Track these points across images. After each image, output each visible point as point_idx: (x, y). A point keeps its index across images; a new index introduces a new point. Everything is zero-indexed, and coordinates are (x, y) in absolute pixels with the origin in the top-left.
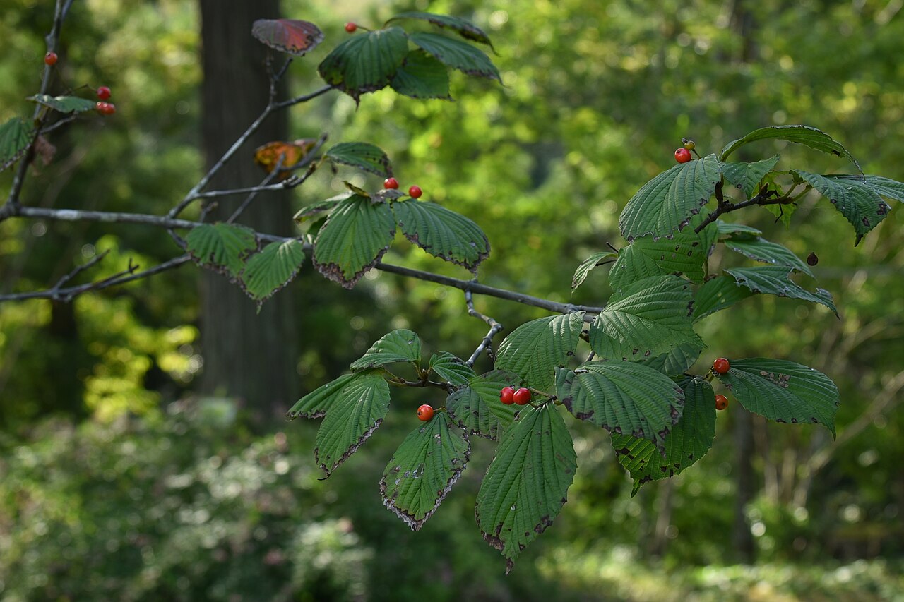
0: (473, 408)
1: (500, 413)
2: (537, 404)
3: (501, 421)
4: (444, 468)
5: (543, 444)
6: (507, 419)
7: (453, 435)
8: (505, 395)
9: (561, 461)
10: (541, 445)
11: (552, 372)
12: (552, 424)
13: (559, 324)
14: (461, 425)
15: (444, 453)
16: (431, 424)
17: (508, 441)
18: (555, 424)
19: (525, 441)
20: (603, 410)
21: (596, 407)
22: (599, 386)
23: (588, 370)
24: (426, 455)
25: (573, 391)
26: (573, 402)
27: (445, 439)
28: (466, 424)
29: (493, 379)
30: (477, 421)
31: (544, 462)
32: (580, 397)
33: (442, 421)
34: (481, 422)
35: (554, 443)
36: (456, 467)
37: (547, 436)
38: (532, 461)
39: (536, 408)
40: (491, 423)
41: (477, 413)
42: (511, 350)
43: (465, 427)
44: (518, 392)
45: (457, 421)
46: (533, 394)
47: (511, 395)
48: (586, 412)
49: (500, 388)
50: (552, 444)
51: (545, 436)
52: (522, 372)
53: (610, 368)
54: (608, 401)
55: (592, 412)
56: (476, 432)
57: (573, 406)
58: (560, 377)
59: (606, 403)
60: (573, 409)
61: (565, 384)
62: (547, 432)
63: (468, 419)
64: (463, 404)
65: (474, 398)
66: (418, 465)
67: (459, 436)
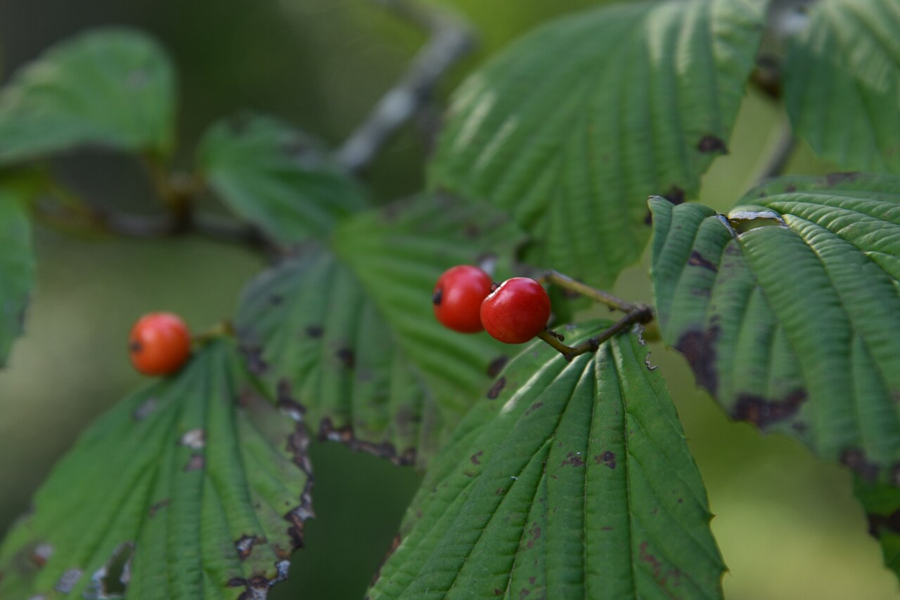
0: (335, 334)
1: (436, 358)
2: (574, 337)
3: (437, 391)
4: (202, 572)
5: (591, 502)
6: (458, 384)
7: (252, 440)
8: (454, 295)
9: (662, 583)
10: (582, 505)
11: (639, 214)
12: (631, 426)
13: (672, 34)
14: (286, 401)
15: (210, 509)
16: (177, 390)
17: (457, 477)
18: (641, 424)
19: (521, 483)
20: (845, 388)
21: (817, 375)
22: (827, 285)
23: (780, 212)
24: (148, 509)
25: (721, 302)
26: (722, 349)
27: (221, 454)
28: (304, 395)
29: (421, 228)
30: (346, 390)
31: (591, 579)
32: (750, 330)
33: (219, 381)
34: (363, 392)
35: (636, 500)
36: (248, 570)
37: (609, 472)
38: (545, 570)
39: (569, 355)
40: (401, 394)
41: (348, 357)
42: (491, 125)
43: (301, 409)
44: (502, 295)
45: (271, 381)
46: (565, 293)
47: (475, 298)
48: (774, 391)
49: (441, 262)
50: (628, 509)
51: (599, 472)
52: (526, 206)
53: (866, 211)
54: (866, 348)
55: (797, 398)
56: (341, 431)
57: (720, 366)
58: (670, 239)
59: (857, 358)
60: (723, 380)
61: (691, 273)
62: (608, 457)
63: (312, 378)
64: (300, 317)
65: (343, 295)
66: (112, 547)
67: (272, 444)
